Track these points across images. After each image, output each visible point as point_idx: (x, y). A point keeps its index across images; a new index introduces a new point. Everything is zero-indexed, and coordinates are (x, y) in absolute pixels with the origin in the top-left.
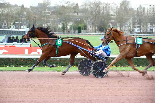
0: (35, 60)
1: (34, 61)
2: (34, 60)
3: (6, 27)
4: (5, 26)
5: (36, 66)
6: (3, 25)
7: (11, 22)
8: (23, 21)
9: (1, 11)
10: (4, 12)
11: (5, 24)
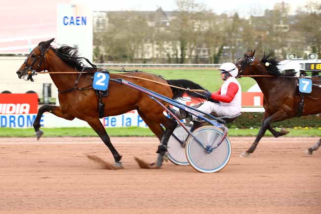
7: (216, 47)
8: (237, 44)
9: (197, 27)
10: (203, 28)
11: (204, 52)
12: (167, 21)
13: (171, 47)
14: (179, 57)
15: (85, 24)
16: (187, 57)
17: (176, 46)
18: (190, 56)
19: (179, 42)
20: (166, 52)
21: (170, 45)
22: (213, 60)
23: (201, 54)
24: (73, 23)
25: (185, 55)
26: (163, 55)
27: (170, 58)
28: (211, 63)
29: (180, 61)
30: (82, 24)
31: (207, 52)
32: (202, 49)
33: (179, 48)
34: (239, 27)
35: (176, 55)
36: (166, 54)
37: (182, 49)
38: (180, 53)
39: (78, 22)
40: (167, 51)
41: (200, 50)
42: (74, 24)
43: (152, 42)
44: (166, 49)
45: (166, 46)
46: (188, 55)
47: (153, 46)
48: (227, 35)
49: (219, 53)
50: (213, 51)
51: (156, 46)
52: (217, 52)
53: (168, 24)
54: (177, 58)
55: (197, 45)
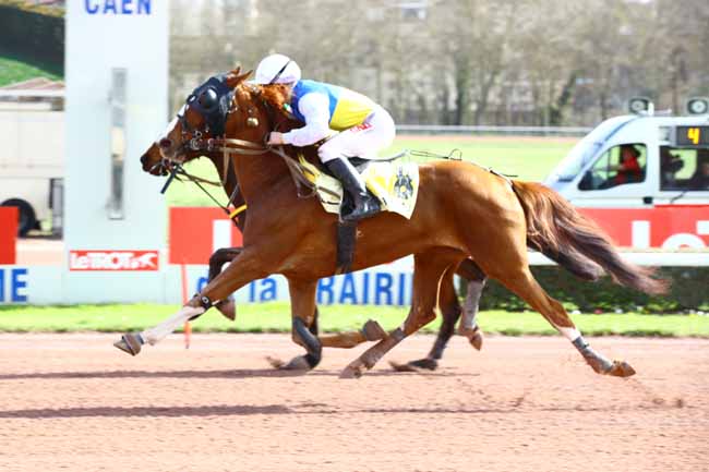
3: (526, 103)
4: (524, 99)
6: (512, 94)
8: (616, 72)
9: (504, 23)
10: (519, 26)
11: (523, 93)
12: (418, 5)
13: (428, 79)
14: (452, 106)
16: (473, 107)
17: (443, 77)
18: (483, 104)
19: (451, 65)
20: (414, 92)
21: (426, 74)
22: (547, 117)
23: (515, 98)
24: (113, 7)
25: (469, 101)
26: (407, 101)
27: (425, 111)
28: (542, 125)
29: (452, 117)
30: (139, 12)
31: (529, 94)
32: (517, 84)
33: (451, 82)
34: (621, 24)
35: (445, 99)
36: (414, 98)
37: (460, 84)
38: (453, 96)
39: (128, 7)
40: (419, 90)
41: (511, 88)
42: (115, 12)
43: (376, 65)
44: (414, 85)
45: (415, 76)
46: (478, 102)
47: (378, 75)
48: (587, 47)
49: (565, 96)
50: (548, 90)
51: (387, 77)
52: (558, 94)
53: (422, 15)
54: (445, 109)
55: (503, 74)
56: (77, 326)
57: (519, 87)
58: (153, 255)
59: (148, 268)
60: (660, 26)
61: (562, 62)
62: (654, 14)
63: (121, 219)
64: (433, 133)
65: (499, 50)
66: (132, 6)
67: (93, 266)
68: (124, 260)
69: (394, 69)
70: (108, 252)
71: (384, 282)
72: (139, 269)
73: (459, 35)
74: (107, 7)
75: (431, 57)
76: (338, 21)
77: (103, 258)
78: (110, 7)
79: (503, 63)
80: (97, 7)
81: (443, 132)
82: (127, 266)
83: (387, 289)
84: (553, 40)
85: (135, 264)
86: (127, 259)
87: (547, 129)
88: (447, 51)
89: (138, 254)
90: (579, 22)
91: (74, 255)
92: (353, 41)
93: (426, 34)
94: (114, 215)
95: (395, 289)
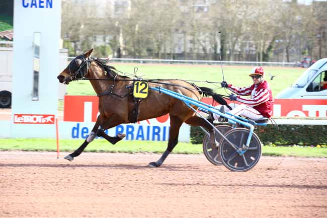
0: (293, 129)
1: (291, 133)
2: (292, 131)
3: (252, 51)
4: (251, 48)
5: (297, 144)
6: (246, 46)
7: (266, 40)
8: (294, 37)
10: (250, 15)
11: (251, 46)
12: (204, 5)
13: (208, 39)
14: (219, 51)
15: (51, 7)
16: (228, 52)
18: (232, 51)
20: (201, 45)
21: (207, 37)
22: (261, 58)
24: (35, 5)
25: (226, 50)
26: (198, 49)
27: (206, 53)
28: (259, 61)
29: (219, 57)
30: (47, 7)
31: (254, 46)
32: (248, 42)
34: (296, 15)
35: (215, 48)
36: (201, 48)
37: (222, 42)
38: (219, 47)
39: (42, 4)
40: (203, 44)
41: (246, 44)
42: (36, 7)
43: (184, 32)
44: (202, 42)
45: (202, 37)
46: (230, 50)
47: (184, 37)
48: (280, 25)
49: (270, 47)
50: (262, 45)
51: (189, 38)
52: (267, 47)
53: (206, 10)
54: (215, 53)
55: (242, 37)
56: (13, 148)
57: (249, 43)
58: (52, 117)
59: (50, 123)
60: (314, 16)
61: (269, 32)
62: (312, 10)
63: (38, 100)
64: (209, 64)
65: (240, 26)
66: (44, 4)
67: (25, 122)
68: (39, 119)
69: (193, 35)
70: (32, 115)
71: (156, 130)
72: (45, 123)
73: (222, 19)
74: (32, 5)
75: (209, 29)
76: (167, 12)
77: (29, 118)
78: (33, 4)
79: (242, 32)
80: (28, 4)
81: (214, 63)
82: (40, 122)
83: (158, 134)
84: (264, 22)
85: (44, 121)
86: (40, 118)
87: (261, 62)
88: (216, 26)
89: (45, 116)
90: (277, 14)
91: (16, 116)
92: (174, 21)
93: (207, 19)
94: (34, 99)
95: (161, 134)
